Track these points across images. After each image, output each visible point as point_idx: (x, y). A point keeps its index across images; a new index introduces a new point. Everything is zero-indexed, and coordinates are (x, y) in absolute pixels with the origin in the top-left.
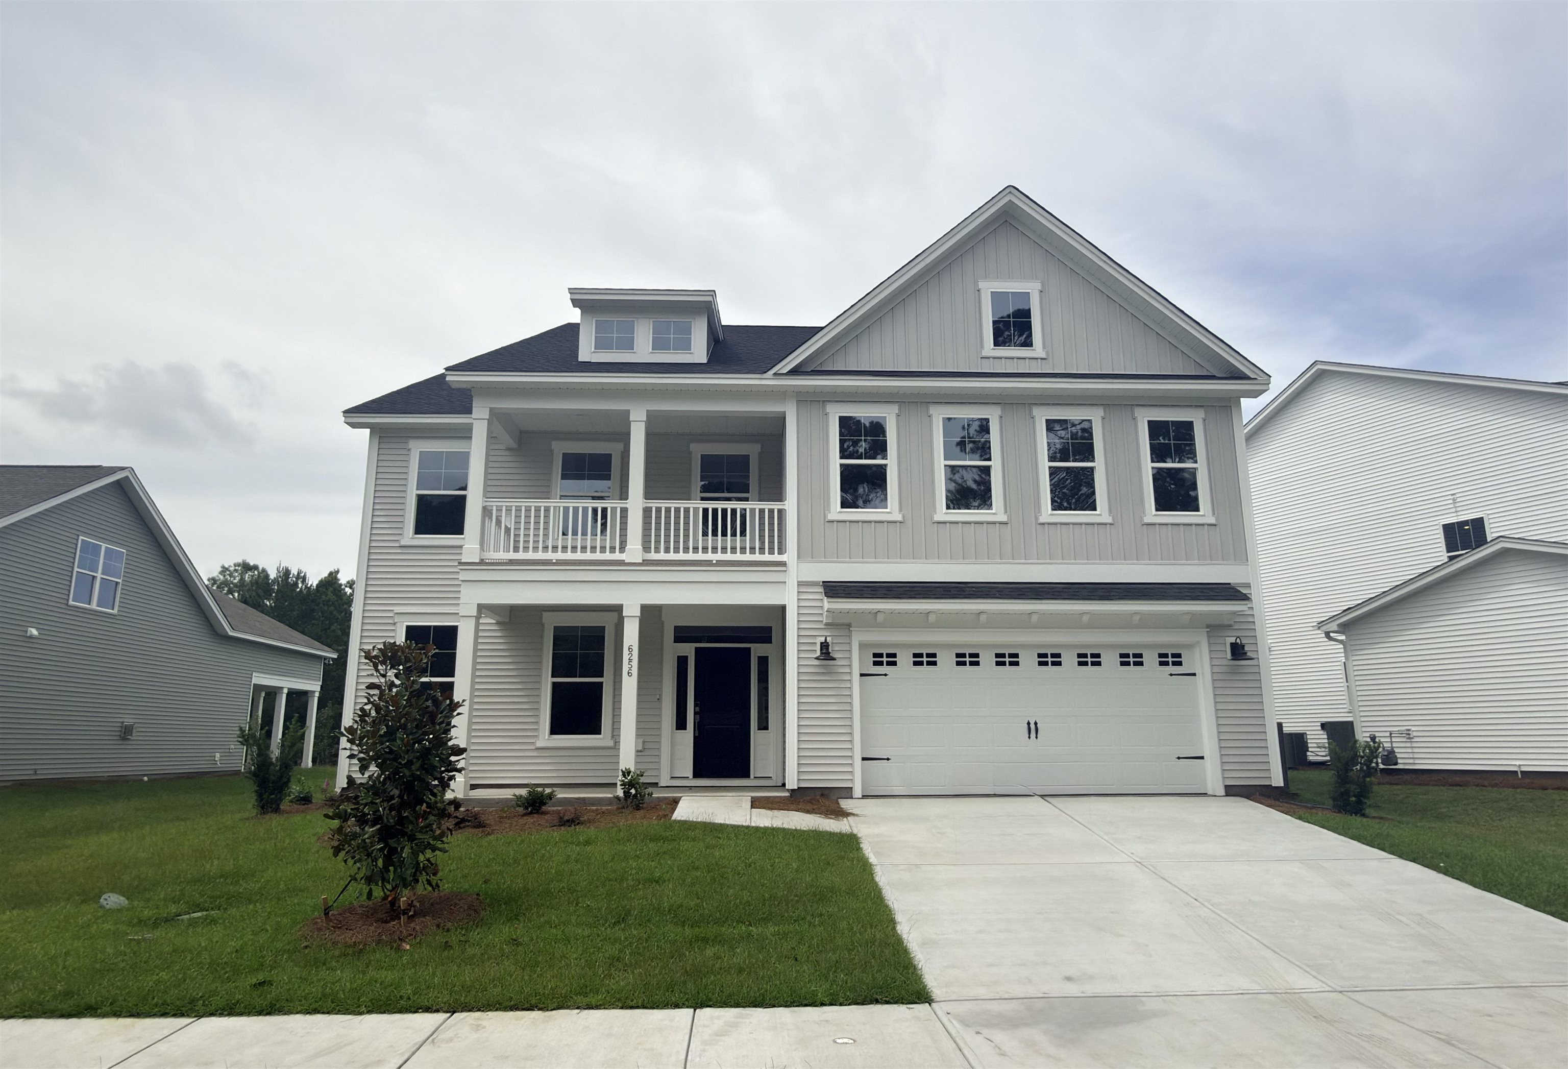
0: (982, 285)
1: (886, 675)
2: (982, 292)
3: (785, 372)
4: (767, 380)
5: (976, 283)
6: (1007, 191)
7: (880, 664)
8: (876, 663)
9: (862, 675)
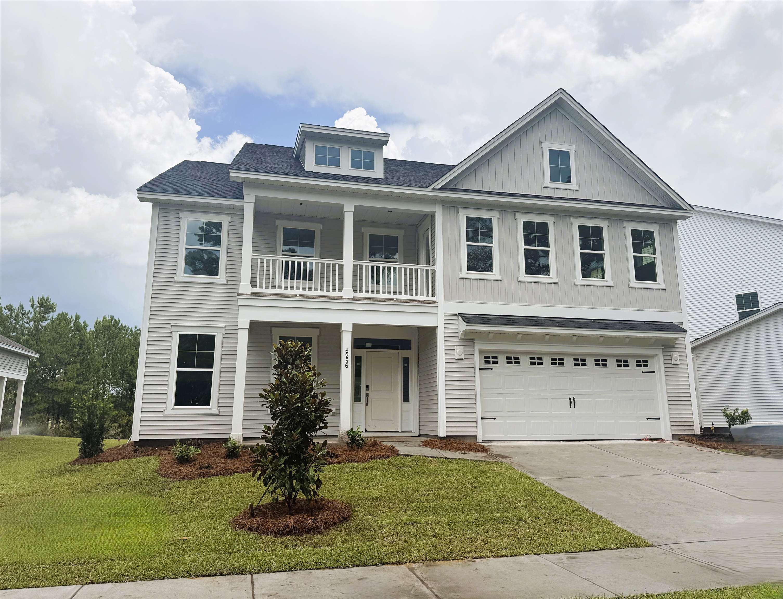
0: (544, 145)
1: (492, 369)
2: (544, 148)
3: (438, 187)
4: (427, 192)
5: (540, 143)
6: (559, 92)
7: (488, 362)
8: (486, 362)
9: (480, 369)
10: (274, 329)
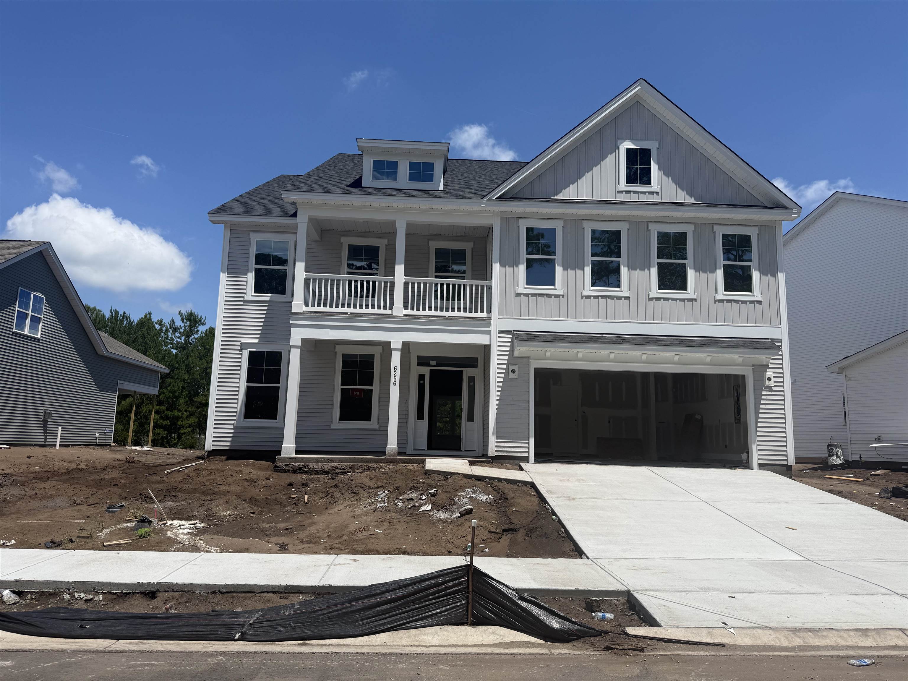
0: (621, 144)
2: (621, 148)
3: (494, 199)
4: (481, 204)
5: (617, 141)
10: (337, 347)
